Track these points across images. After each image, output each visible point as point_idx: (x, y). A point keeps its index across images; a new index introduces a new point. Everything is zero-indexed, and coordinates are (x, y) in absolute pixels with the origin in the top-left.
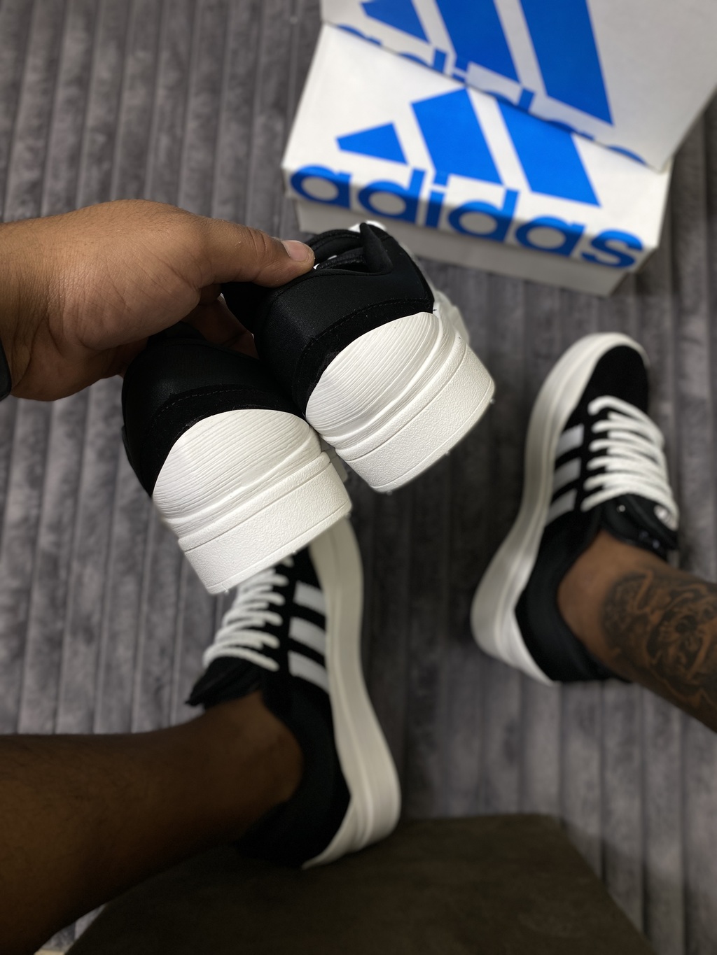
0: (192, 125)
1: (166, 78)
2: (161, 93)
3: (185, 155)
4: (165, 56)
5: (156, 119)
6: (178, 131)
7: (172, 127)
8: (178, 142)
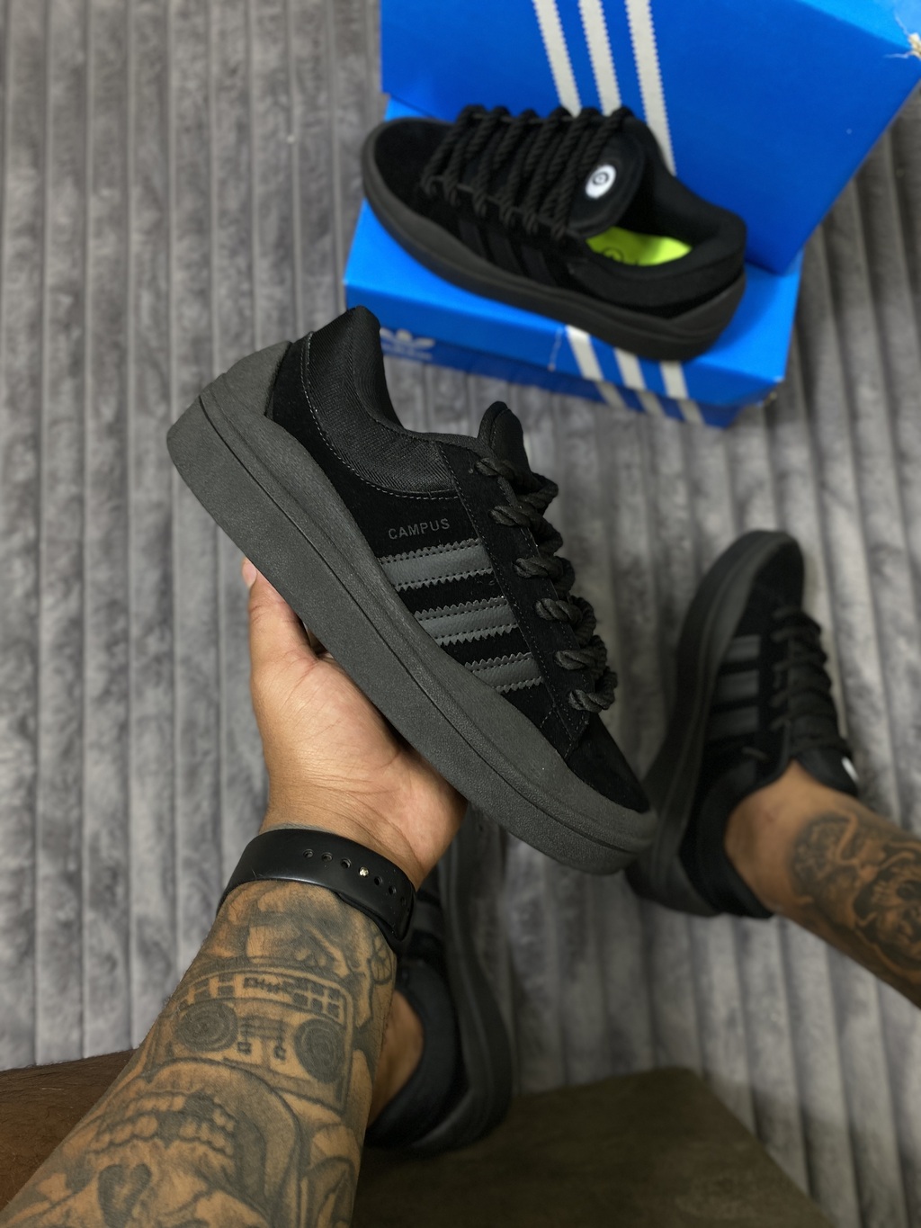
0: (178, 276)
1: (139, 220)
2: (136, 238)
3: (174, 314)
4: (135, 192)
5: (133, 270)
6: (162, 284)
7: (154, 278)
8: (162, 297)
